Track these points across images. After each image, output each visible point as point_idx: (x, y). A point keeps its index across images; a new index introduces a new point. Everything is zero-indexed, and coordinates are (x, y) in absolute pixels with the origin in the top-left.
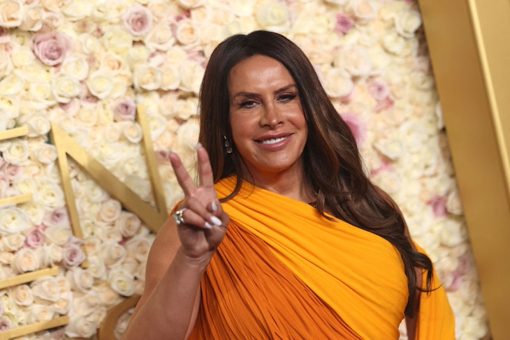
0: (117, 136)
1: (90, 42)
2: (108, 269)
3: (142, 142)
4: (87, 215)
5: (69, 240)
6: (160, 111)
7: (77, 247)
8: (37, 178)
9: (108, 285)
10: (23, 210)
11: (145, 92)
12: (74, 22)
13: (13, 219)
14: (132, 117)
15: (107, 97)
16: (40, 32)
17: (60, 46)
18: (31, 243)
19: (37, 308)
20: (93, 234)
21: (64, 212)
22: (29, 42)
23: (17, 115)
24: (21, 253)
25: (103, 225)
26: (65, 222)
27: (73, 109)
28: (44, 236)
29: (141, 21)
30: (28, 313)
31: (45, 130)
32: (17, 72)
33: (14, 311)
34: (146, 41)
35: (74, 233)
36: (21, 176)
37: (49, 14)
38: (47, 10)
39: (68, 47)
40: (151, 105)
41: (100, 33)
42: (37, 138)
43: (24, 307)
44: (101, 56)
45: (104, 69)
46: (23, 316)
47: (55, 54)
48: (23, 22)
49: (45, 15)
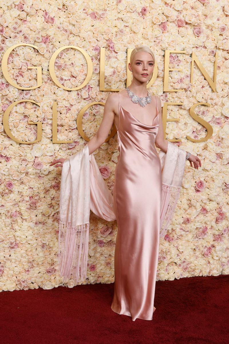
0: (208, 59)
1: (209, 32)
2: (197, 94)
3: (215, 62)
4: (195, 78)
5: (189, 83)
6: (221, 55)
7: (190, 86)
8: (185, 65)
9: (195, 98)
10: (179, 73)
11: (219, 49)
12: (206, 25)
13: (176, 75)
14: (214, 55)
15: (209, 48)
16: (196, 26)
17: (201, 31)
18: (179, 82)
19: (176, 99)
20: (195, 83)
21: (189, 76)
22: (193, 28)
23: (184, 47)
24: (176, 84)
25: (198, 82)
26: (189, 79)
27: (199, 49)
28: (183, 81)
29: (223, 29)
30: (174, 100)
31: (191, 53)
32: (188, 35)
33: (170, 98)
34: (223, 35)
35: (190, 82)
36: (181, 64)
37: (200, 22)
38: (200, 20)
39: (202, 32)
40: (219, 53)
41: (212, 30)
42: (188, 55)
43: (173, 98)
44: (210, 36)
45: (210, 40)
46: (172, 100)
47: (199, 33)
48: (193, 22)
49: (199, 22)
